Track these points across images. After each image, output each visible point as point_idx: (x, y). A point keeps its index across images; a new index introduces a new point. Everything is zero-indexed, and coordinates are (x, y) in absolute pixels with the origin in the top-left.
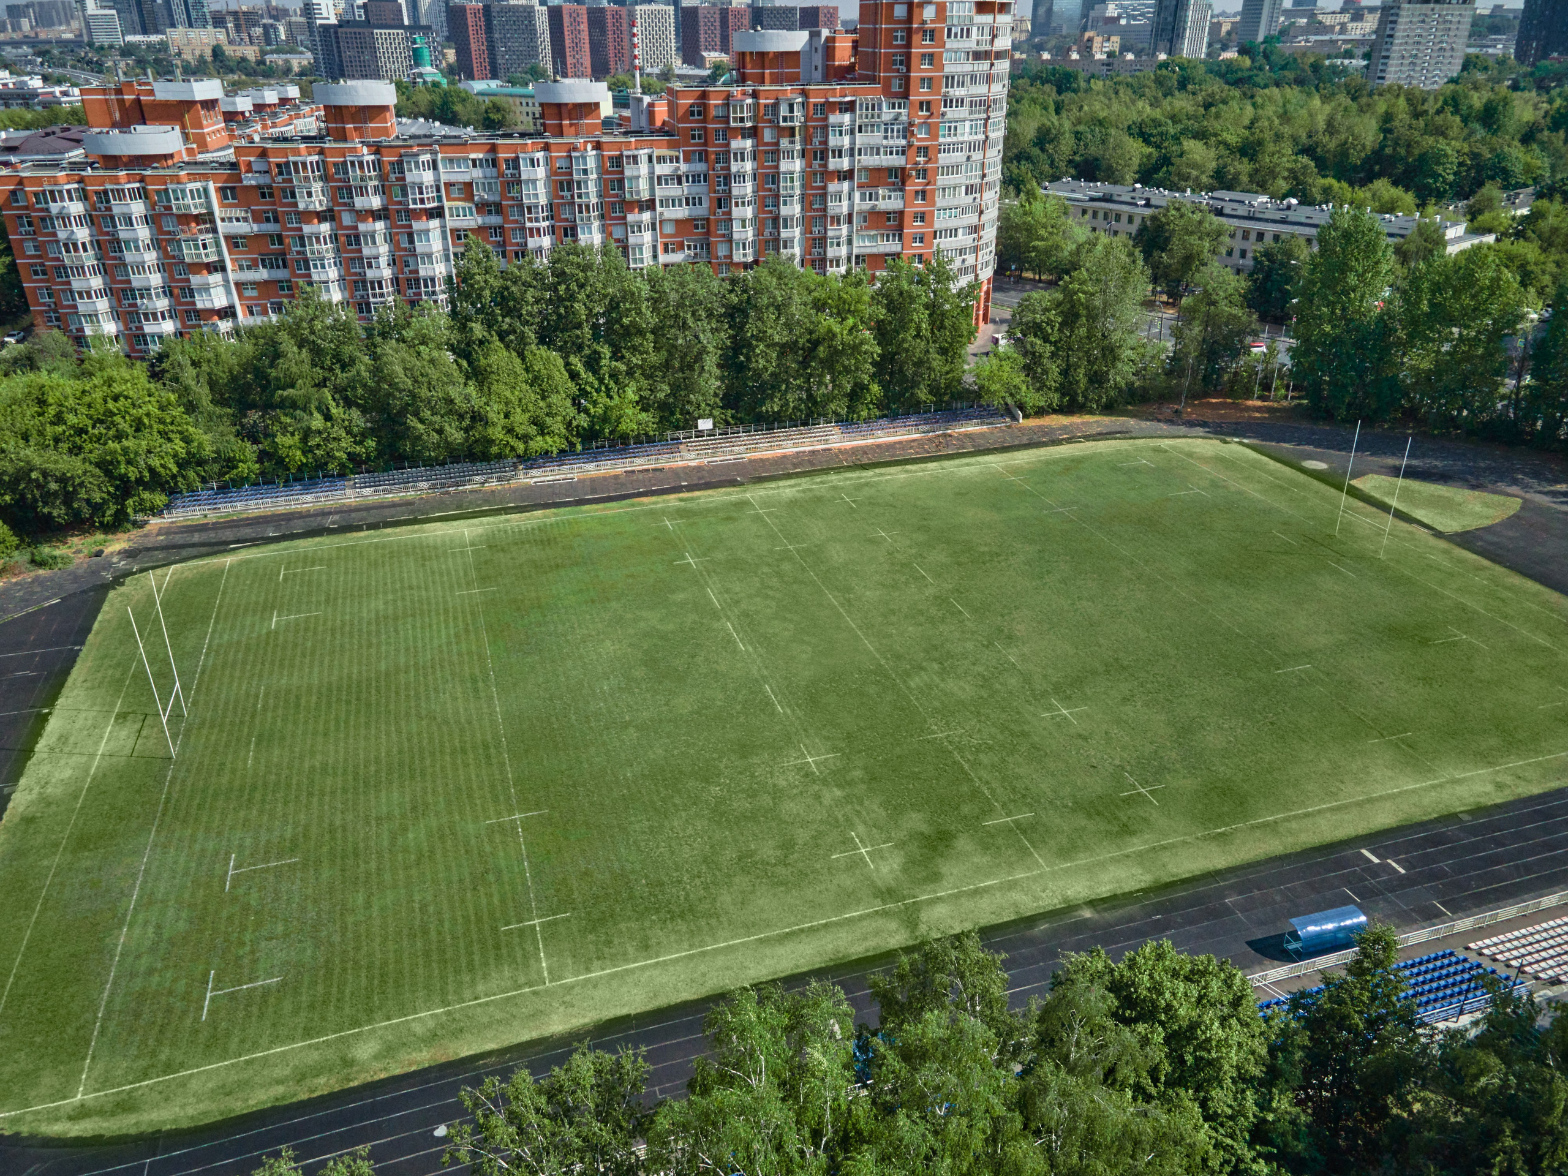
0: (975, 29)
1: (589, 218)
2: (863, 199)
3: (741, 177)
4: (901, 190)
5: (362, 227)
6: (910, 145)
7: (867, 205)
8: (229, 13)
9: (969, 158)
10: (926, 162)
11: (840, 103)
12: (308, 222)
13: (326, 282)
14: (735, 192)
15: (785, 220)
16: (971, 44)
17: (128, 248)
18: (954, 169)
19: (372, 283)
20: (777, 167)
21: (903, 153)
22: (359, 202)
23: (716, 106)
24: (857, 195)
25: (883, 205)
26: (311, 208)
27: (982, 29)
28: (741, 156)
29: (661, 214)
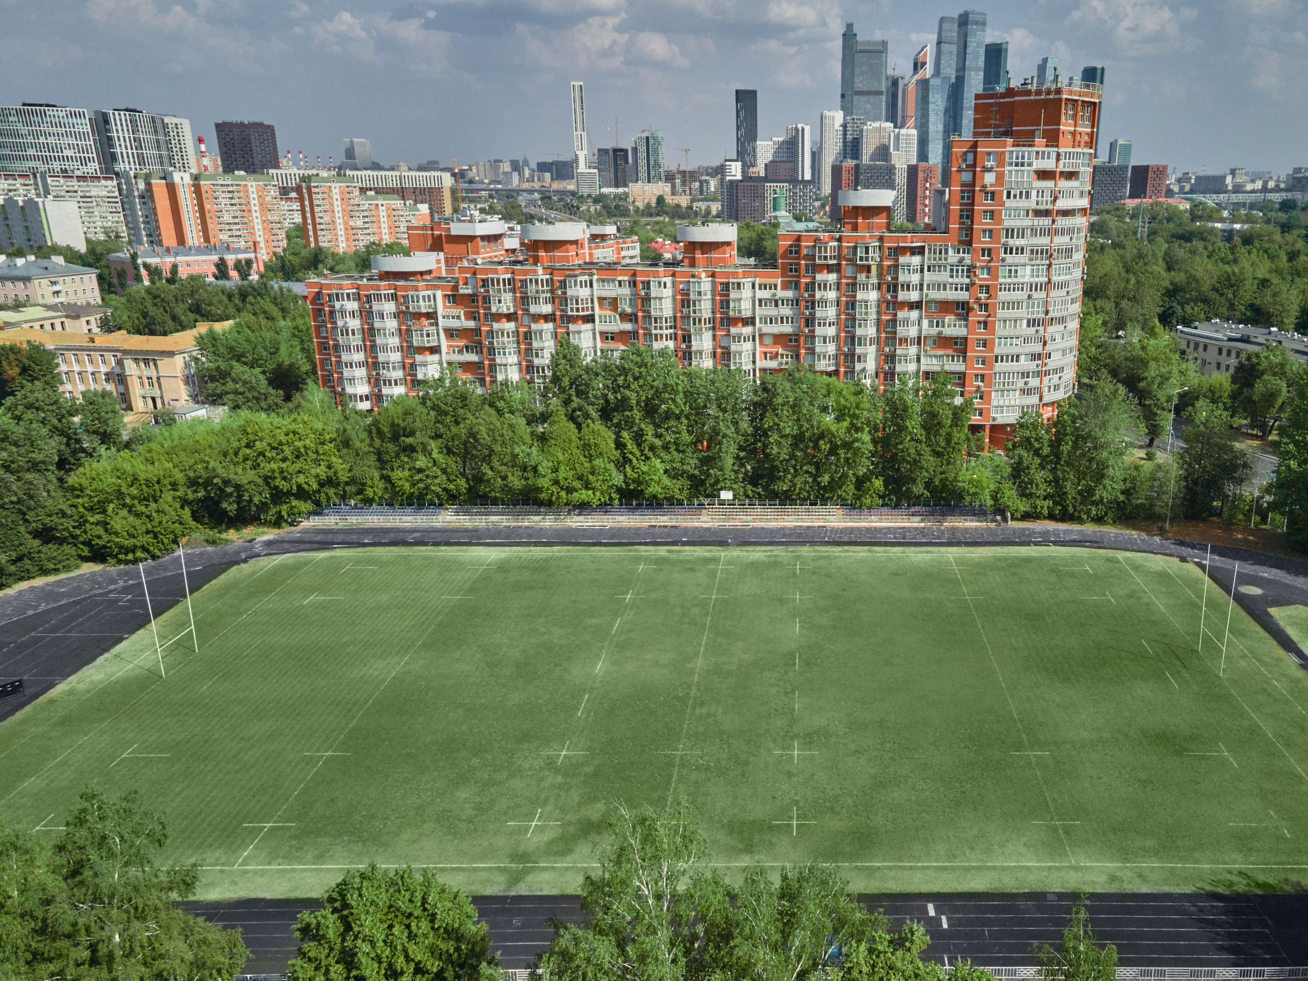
0: (1034, 193)
1: (701, 329)
2: (931, 326)
3: (824, 302)
4: (966, 320)
5: (534, 326)
6: (973, 284)
7: (934, 331)
8: (679, 172)
9: (1030, 297)
10: (988, 298)
11: (911, 248)
12: (498, 321)
13: (505, 365)
14: (818, 314)
15: (860, 339)
16: (1031, 204)
17: (379, 335)
18: (1016, 305)
19: (538, 368)
20: (855, 296)
21: (967, 289)
22: (533, 309)
23: (807, 247)
24: (925, 323)
25: (948, 332)
26: (500, 311)
27: (1041, 192)
28: (824, 286)
29: (760, 329)
